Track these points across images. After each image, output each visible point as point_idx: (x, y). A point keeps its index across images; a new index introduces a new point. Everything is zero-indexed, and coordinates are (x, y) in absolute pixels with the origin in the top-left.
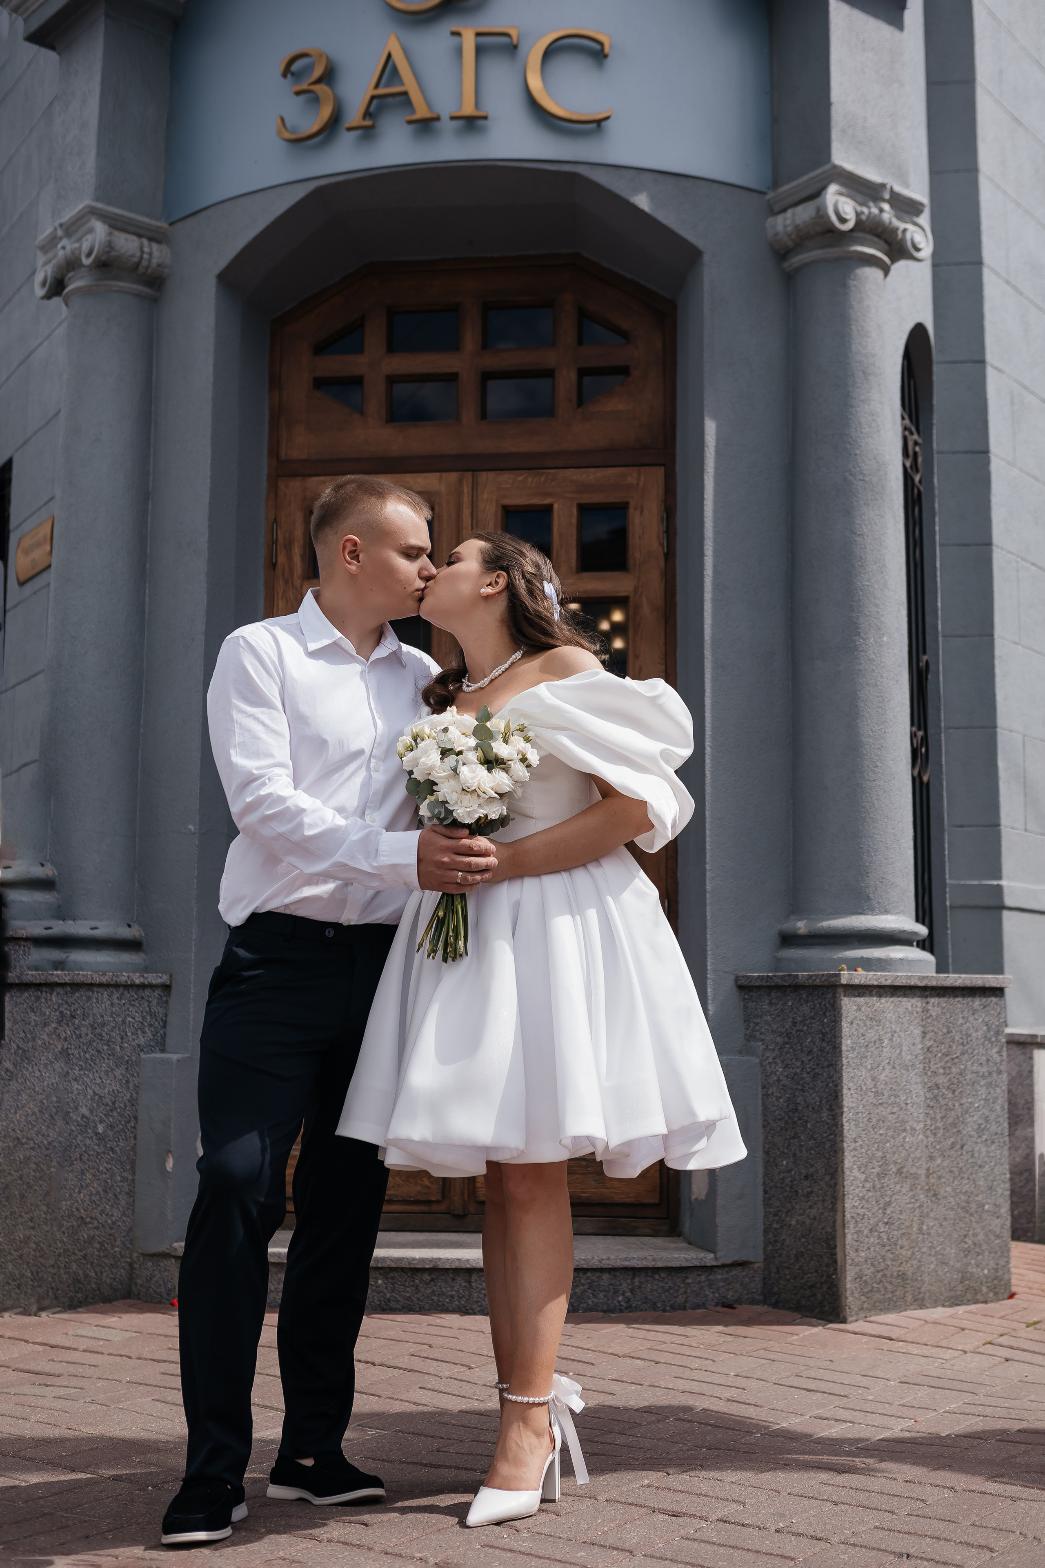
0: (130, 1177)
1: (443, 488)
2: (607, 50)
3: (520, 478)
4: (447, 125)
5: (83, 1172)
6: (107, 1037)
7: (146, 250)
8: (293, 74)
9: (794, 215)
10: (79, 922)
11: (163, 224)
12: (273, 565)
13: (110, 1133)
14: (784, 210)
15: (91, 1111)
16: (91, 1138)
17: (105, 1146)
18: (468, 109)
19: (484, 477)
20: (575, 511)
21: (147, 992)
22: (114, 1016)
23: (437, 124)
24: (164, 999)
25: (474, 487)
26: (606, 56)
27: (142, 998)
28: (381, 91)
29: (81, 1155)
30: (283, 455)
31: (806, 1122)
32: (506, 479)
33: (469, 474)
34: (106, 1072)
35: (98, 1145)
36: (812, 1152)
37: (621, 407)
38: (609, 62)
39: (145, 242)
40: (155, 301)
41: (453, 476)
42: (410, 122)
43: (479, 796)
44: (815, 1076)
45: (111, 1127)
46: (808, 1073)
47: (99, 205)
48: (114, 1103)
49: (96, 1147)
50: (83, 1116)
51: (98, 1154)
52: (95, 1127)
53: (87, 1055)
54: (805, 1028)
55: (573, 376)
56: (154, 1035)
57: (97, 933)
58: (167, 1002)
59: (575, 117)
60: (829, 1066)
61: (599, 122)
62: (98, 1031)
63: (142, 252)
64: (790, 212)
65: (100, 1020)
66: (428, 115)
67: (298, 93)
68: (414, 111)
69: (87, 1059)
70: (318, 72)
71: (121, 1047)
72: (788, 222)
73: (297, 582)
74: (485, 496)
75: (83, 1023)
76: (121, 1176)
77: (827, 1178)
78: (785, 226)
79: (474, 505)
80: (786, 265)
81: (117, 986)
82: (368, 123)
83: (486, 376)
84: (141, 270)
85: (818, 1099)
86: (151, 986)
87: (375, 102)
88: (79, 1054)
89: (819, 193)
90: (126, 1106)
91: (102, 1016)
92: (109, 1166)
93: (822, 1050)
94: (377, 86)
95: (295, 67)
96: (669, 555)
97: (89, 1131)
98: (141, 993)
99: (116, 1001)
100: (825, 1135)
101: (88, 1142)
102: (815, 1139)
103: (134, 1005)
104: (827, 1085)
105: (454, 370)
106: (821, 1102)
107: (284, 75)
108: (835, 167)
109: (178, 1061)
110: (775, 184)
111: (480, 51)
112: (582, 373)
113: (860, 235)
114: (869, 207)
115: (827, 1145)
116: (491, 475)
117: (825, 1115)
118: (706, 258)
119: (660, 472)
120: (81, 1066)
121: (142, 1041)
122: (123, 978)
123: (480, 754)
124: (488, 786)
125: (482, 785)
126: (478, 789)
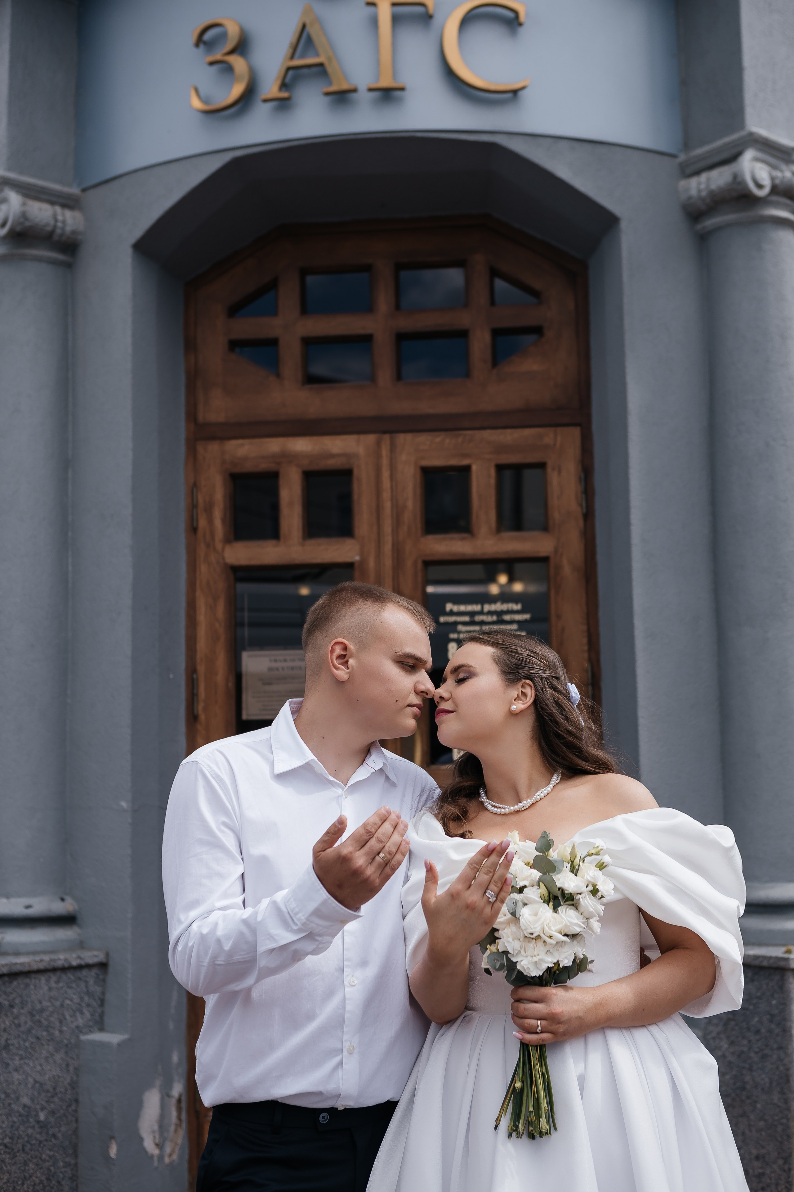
0: (73, 1162)
1: (361, 450)
2: (522, 17)
3: (438, 440)
4: (363, 96)
5: (26, 1163)
6: (45, 1023)
7: (60, 218)
8: (205, 43)
9: (708, 180)
10: (13, 900)
11: (75, 190)
12: (193, 529)
13: (52, 1119)
14: (698, 173)
15: (32, 1100)
16: (33, 1127)
17: (47, 1133)
18: (385, 82)
19: (403, 439)
20: (493, 472)
21: (85, 972)
22: (53, 1001)
23: (353, 96)
24: (101, 977)
25: (393, 448)
26: (520, 25)
27: (80, 979)
28: (297, 62)
29: (23, 1146)
30: (201, 418)
31: (755, 1102)
32: (424, 440)
33: (387, 437)
34: (46, 1058)
35: (40, 1133)
36: (763, 1133)
37: (535, 367)
38: (522, 31)
39: (58, 209)
40: (69, 266)
41: (371, 439)
42: (327, 94)
43: (545, 942)
44: (764, 1057)
45: (53, 1113)
46: (756, 1053)
47: (12, 175)
48: (54, 1089)
49: (38, 1136)
50: (25, 1106)
51: (40, 1142)
52: (37, 1115)
53: (27, 1044)
54: (751, 1007)
55: (487, 337)
56: (92, 1015)
57: (31, 912)
58: (104, 980)
59: (492, 87)
60: (780, 1048)
61: (515, 92)
62: (37, 1017)
63: (56, 220)
64: (704, 177)
65: (38, 1006)
66: (345, 86)
67: (212, 63)
68: (330, 83)
69: (26, 1048)
70: (231, 43)
71: (61, 1032)
72: (703, 186)
73: (219, 545)
74: (404, 457)
75: (22, 1011)
76: (64, 1162)
77: (780, 1162)
78: (699, 191)
79: (392, 467)
80: (699, 227)
81: (54, 970)
82: (285, 95)
83: (401, 337)
84: (56, 238)
85: (767, 1080)
86: (88, 966)
87: (291, 73)
88: (19, 1043)
89: (734, 158)
90: (66, 1090)
91: (40, 1002)
92: (51, 1153)
93: (770, 1031)
94: (292, 57)
95: (207, 36)
96: (588, 515)
97: (31, 1120)
98: (78, 974)
99: (53, 985)
100: (776, 1118)
101: (30, 1131)
102: (766, 1121)
103: (71, 988)
104: (777, 1068)
105: (368, 332)
106: (771, 1083)
107: (197, 45)
108: (751, 134)
109: (119, 1045)
110: (687, 145)
111: (396, 20)
112: (496, 333)
113: (774, 198)
114: (781, 171)
115: (780, 1129)
116: (409, 437)
117: (776, 1097)
118: (623, 225)
119: (576, 432)
120: (21, 1055)
121: (80, 1022)
122: (61, 960)
123: (543, 890)
124: (554, 930)
125: (546, 928)
126: (544, 933)
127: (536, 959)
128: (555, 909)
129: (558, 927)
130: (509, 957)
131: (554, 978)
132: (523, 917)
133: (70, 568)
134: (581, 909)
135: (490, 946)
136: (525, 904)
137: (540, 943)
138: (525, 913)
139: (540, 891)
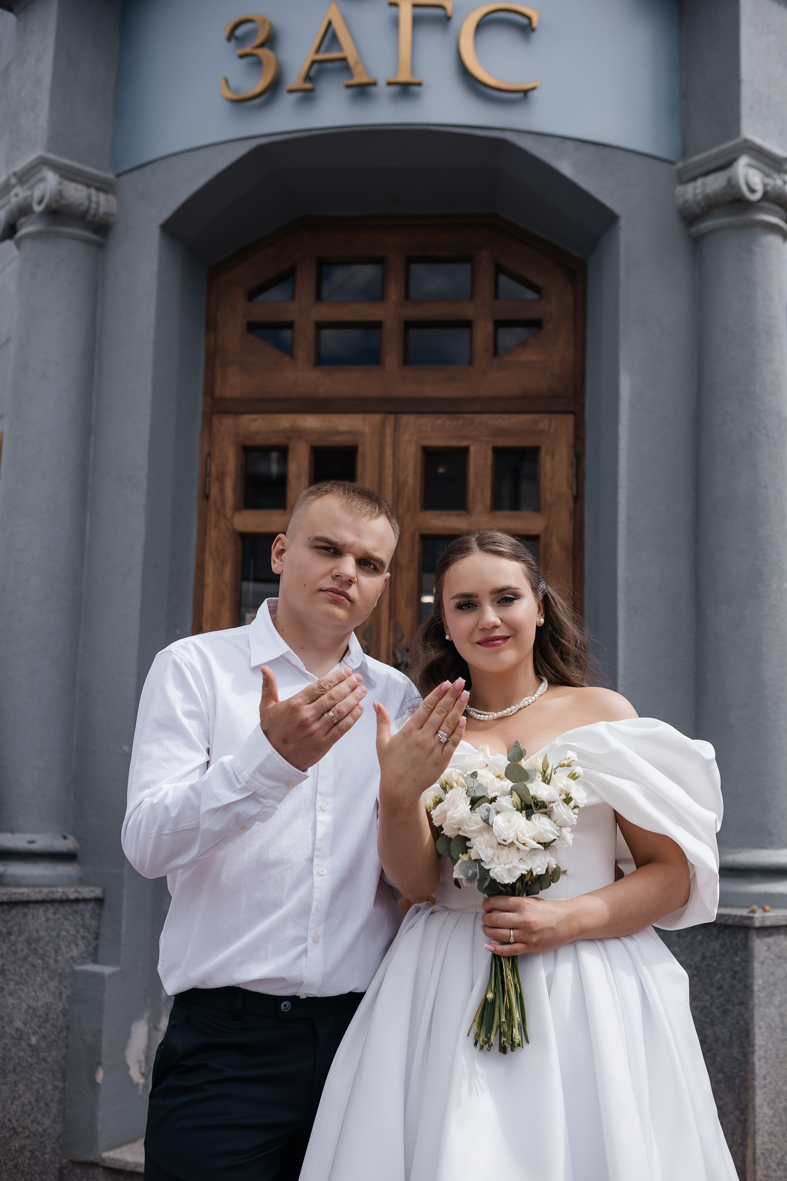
0: (61, 1085)
1: (366, 429)
2: (535, 23)
3: (439, 422)
4: (382, 90)
5: (16, 1084)
6: (41, 951)
7: (94, 199)
8: (237, 39)
9: (704, 185)
10: (18, 835)
11: (110, 175)
12: (206, 496)
13: (43, 1044)
14: (694, 179)
15: (25, 1024)
16: (24, 1050)
17: (38, 1057)
18: (404, 77)
19: (407, 420)
20: (490, 454)
21: (81, 906)
22: (49, 931)
23: (373, 89)
24: (97, 911)
25: (396, 428)
26: (533, 30)
27: (76, 912)
28: (322, 56)
29: (14, 1067)
30: (217, 392)
31: (715, 1055)
32: (426, 421)
33: (391, 417)
34: (41, 986)
35: (31, 1056)
36: (722, 1085)
37: (534, 357)
38: (536, 37)
39: (93, 191)
40: (101, 246)
41: (376, 418)
42: (348, 86)
43: (518, 849)
44: (726, 1012)
45: (44, 1038)
46: (718, 1008)
47: (51, 156)
48: (47, 1015)
49: (29, 1059)
50: (17, 1029)
51: (31, 1065)
52: (29, 1039)
53: (23, 971)
54: (715, 964)
55: (490, 327)
56: (86, 947)
57: (35, 847)
58: (100, 915)
59: (504, 86)
60: (741, 1003)
61: (526, 92)
62: (34, 946)
63: (90, 201)
64: (700, 182)
65: (35, 935)
66: (365, 79)
67: (242, 56)
68: (352, 76)
69: (22, 974)
70: (260, 38)
71: (56, 961)
72: (698, 191)
73: (229, 513)
74: (406, 437)
75: (20, 939)
76: (53, 1086)
77: (737, 1113)
78: (695, 195)
79: (395, 446)
80: (693, 230)
81: (52, 902)
82: (308, 86)
83: (409, 325)
84: (89, 218)
85: (727, 1034)
86: (85, 900)
87: (315, 67)
88: (15, 969)
89: (729, 164)
90: (58, 1017)
91: (37, 931)
92: (41, 1076)
93: (732, 987)
94: (318, 51)
95: (239, 32)
96: (578, 498)
97: (23, 1043)
98: (75, 907)
99: (51, 916)
100: (735, 1071)
101: (21, 1054)
102: (725, 1073)
103: (67, 920)
104: (738, 1023)
105: (378, 318)
106: (731, 1037)
107: (229, 39)
108: (746, 141)
109: (110, 975)
110: (684, 154)
111: (416, 21)
112: (499, 324)
113: (765, 204)
114: (773, 179)
115: (737, 1081)
116: (412, 418)
117: (735, 1051)
118: (622, 223)
119: (570, 419)
120: (16, 981)
121: (75, 953)
122: (59, 892)
123: (516, 798)
124: (528, 836)
125: (520, 835)
126: (517, 840)
127: (507, 867)
128: (528, 817)
129: (532, 834)
130: (482, 865)
131: (526, 889)
132: (496, 824)
133: (88, 527)
134: (554, 817)
135: (462, 855)
136: (498, 813)
137: (514, 850)
138: (498, 821)
139: (513, 799)
